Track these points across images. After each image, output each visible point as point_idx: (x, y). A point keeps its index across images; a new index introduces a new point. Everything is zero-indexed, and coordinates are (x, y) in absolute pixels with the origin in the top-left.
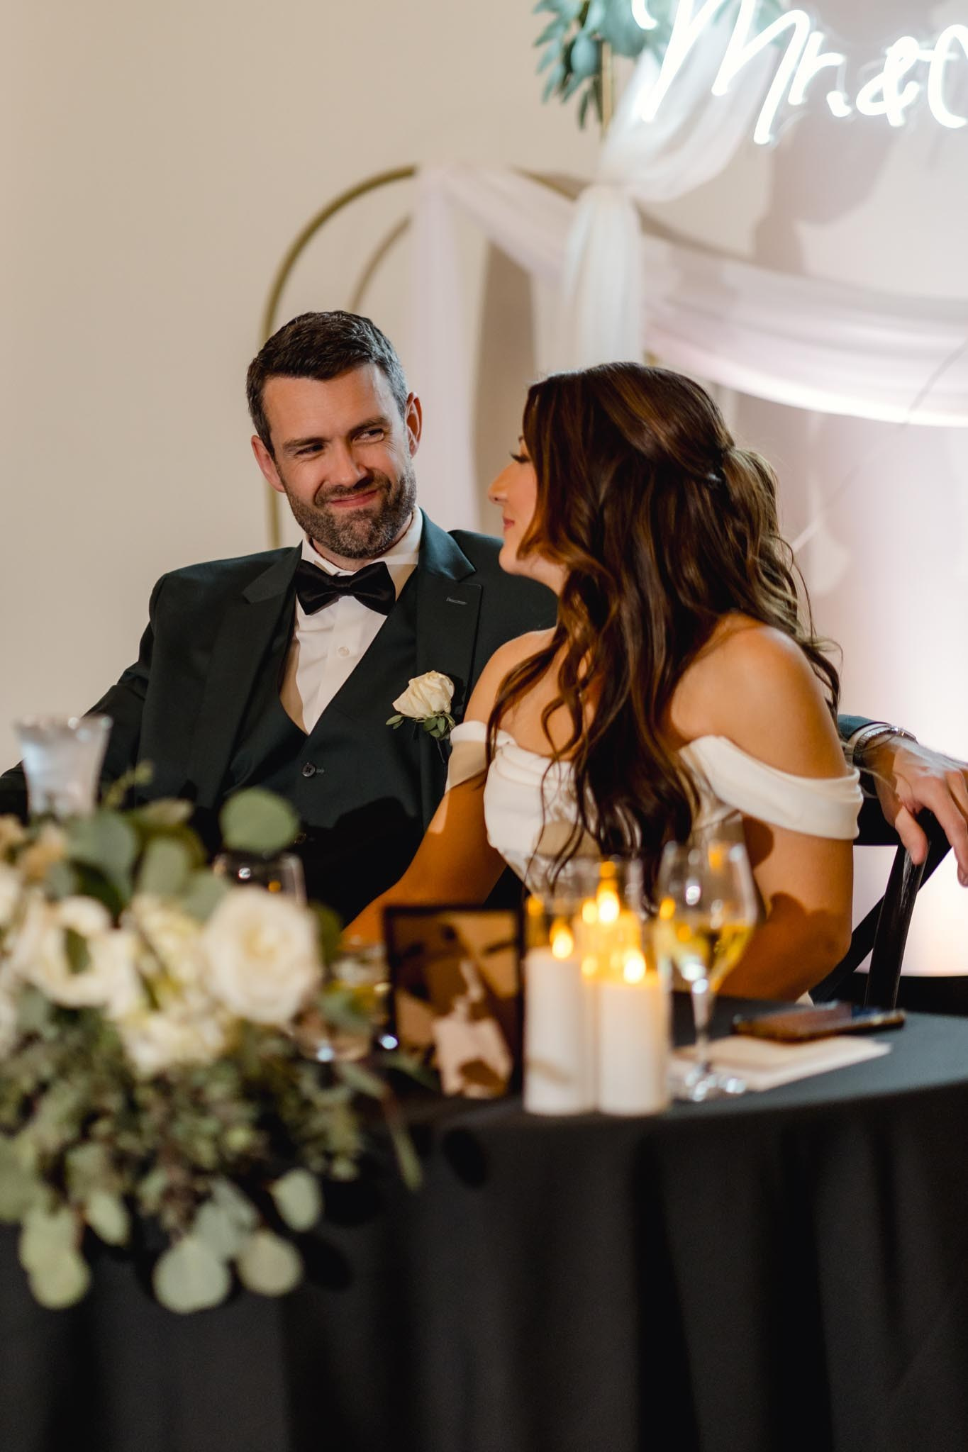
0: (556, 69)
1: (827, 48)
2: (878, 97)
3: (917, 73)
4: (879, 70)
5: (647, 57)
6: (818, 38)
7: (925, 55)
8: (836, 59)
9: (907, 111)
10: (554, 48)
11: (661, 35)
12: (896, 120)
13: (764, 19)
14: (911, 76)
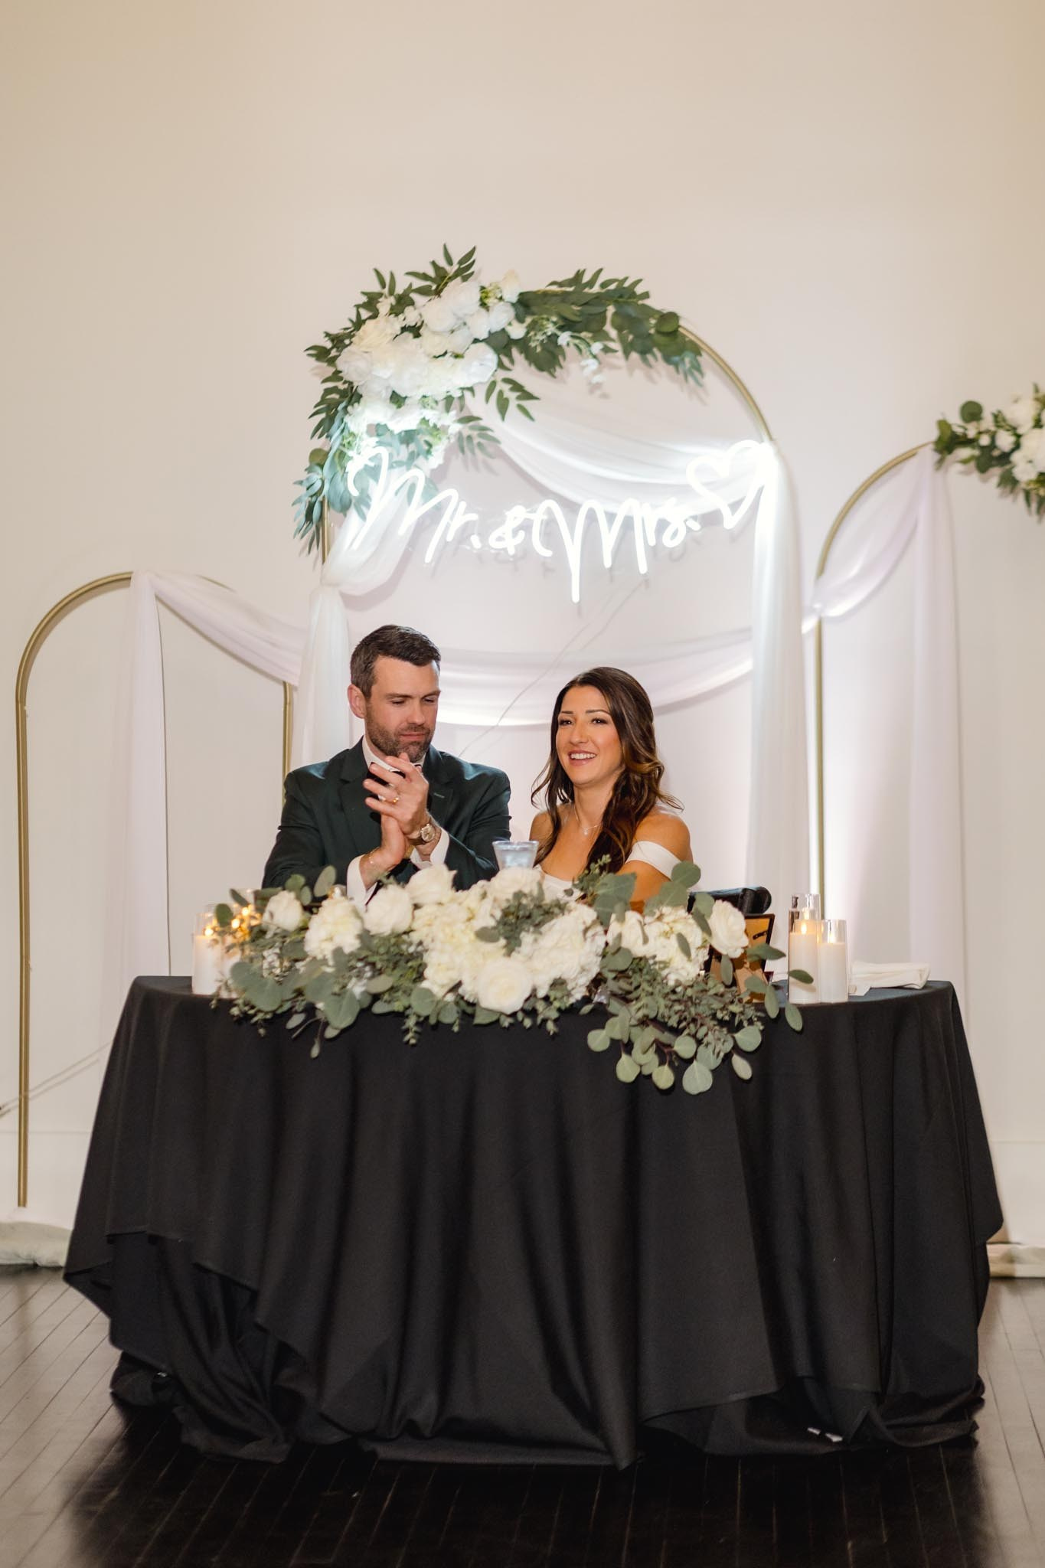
0: (302, 518)
1: (468, 510)
2: (500, 539)
3: (526, 526)
4: (503, 522)
5: (353, 513)
6: (463, 505)
7: (531, 516)
8: (474, 517)
9: (516, 547)
10: (302, 508)
11: (364, 501)
12: (512, 551)
13: (428, 494)
14: (521, 527)
